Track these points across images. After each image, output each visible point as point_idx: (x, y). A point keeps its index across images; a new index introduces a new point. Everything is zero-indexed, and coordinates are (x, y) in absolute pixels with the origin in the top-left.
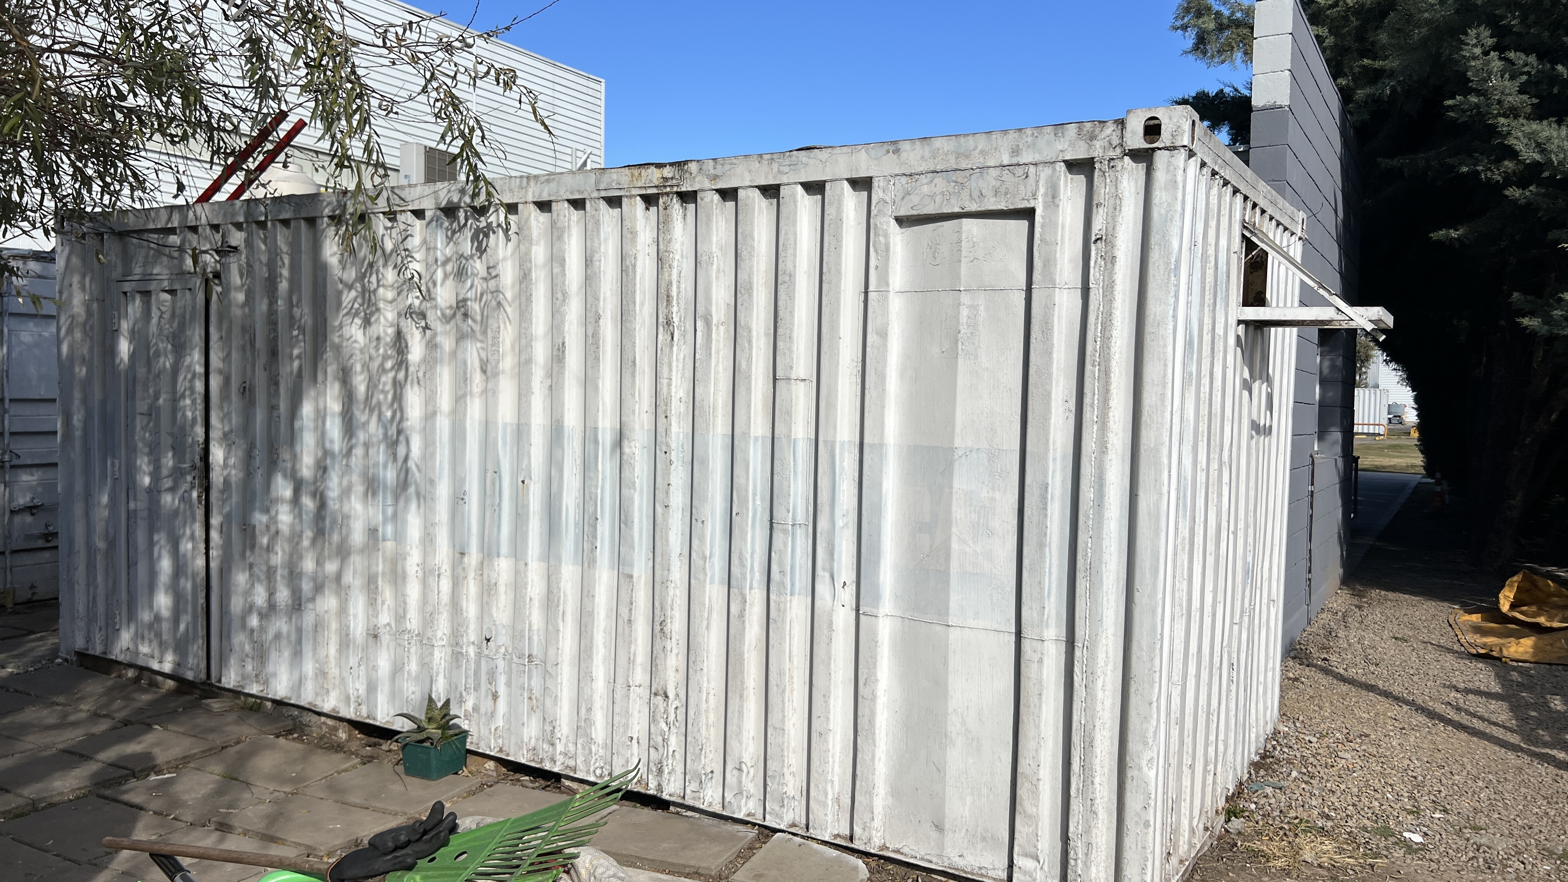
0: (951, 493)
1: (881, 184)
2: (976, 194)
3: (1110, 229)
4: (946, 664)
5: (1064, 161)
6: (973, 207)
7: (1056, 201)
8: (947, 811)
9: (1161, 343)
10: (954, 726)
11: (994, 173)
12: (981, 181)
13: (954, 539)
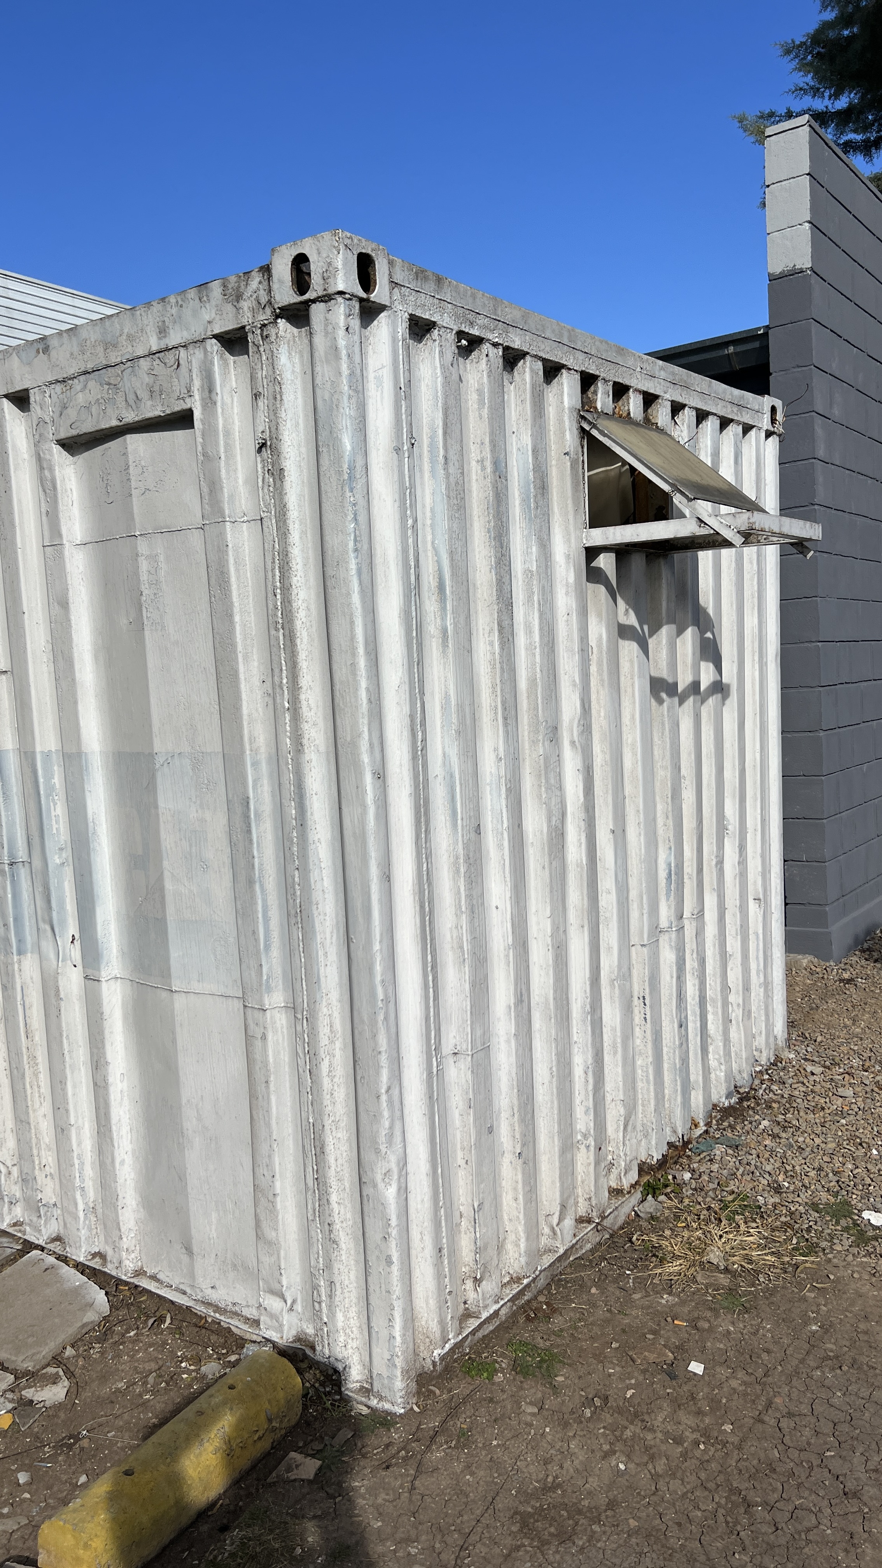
0: (158, 815)
1: (38, 398)
2: (131, 398)
3: (273, 429)
4: (174, 1041)
5: (215, 336)
6: (130, 417)
7: (214, 394)
8: (193, 1231)
9: (343, 591)
10: (190, 1123)
11: (144, 364)
12: (134, 379)
13: (167, 875)
